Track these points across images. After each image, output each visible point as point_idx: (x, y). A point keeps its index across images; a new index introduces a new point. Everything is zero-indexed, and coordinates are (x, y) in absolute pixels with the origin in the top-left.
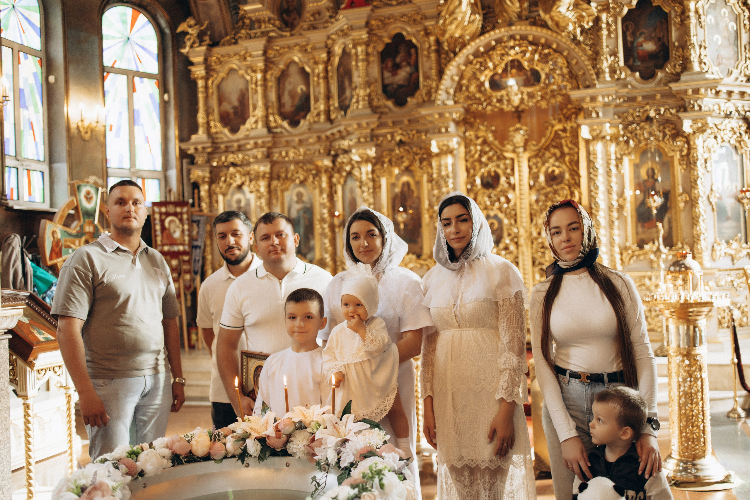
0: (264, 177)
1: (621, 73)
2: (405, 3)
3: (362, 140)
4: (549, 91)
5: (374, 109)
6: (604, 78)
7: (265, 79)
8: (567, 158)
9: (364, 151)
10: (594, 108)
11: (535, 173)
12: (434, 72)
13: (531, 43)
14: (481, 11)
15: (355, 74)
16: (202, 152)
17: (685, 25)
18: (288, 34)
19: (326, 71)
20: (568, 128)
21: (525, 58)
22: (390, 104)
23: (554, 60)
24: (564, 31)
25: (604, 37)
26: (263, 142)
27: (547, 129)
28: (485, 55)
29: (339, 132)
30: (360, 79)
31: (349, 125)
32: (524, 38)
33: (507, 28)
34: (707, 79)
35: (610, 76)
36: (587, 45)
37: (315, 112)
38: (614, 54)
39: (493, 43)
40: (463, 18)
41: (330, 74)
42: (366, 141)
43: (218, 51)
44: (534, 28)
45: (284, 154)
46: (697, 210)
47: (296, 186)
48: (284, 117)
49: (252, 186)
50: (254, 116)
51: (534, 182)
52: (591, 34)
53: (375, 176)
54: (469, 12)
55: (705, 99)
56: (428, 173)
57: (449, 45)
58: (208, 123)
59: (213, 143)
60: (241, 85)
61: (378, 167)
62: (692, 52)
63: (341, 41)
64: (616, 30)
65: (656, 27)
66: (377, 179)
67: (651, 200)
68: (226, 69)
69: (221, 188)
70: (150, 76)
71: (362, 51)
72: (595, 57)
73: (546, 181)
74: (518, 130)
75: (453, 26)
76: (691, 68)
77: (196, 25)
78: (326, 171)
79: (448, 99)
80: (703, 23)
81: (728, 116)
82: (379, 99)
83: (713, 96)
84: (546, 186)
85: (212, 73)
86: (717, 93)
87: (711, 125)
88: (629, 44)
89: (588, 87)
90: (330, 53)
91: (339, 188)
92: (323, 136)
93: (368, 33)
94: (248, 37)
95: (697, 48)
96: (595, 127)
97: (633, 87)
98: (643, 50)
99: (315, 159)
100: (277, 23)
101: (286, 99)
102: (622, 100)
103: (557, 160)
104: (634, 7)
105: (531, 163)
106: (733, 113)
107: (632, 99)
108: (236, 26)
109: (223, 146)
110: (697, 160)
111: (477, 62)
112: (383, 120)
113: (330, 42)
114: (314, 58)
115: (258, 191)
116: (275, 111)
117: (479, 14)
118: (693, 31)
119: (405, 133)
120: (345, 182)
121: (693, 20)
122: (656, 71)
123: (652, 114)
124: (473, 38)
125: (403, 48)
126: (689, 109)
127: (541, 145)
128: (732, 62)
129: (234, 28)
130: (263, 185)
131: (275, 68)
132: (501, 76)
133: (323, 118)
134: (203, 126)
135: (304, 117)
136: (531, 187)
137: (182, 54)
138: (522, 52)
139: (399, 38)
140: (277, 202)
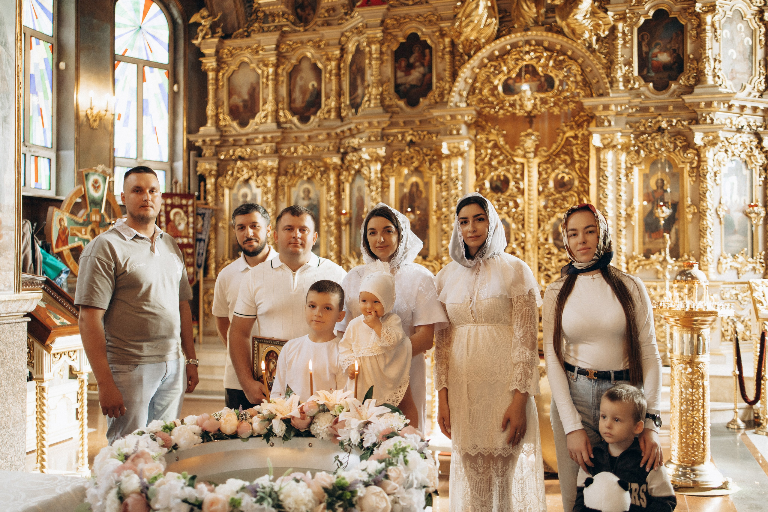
0: (271, 172)
1: (634, 82)
2: (422, 4)
3: (373, 139)
4: (562, 98)
5: (386, 108)
6: (618, 87)
7: (276, 74)
8: (577, 165)
9: (374, 150)
10: (606, 116)
11: (544, 179)
12: (447, 74)
13: (546, 49)
14: (497, 15)
15: (368, 72)
16: (210, 145)
17: (700, 37)
18: (302, 29)
19: (339, 68)
20: (580, 135)
21: (539, 64)
22: (402, 103)
23: (570, 66)
24: (579, 39)
25: (620, 46)
26: (272, 137)
27: (559, 135)
28: (499, 59)
29: (350, 129)
30: (372, 78)
31: (360, 123)
32: (539, 43)
33: (523, 33)
34: (720, 93)
35: (624, 86)
36: (602, 53)
37: (326, 109)
38: (629, 63)
39: (509, 47)
40: (479, 21)
41: (343, 71)
42: (377, 140)
43: (230, 43)
44: (550, 34)
45: (292, 149)
46: (705, 223)
47: (303, 183)
48: (294, 112)
49: (259, 181)
50: (263, 111)
51: (543, 188)
52: (607, 43)
53: (384, 175)
54: (486, 15)
55: (717, 113)
56: (437, 174)
57: (464, 47)
58: (217, 115)
59: (222, 136)
60: (252, 79)
61: (387, 166)
62: (707, 65)
63: (356, 38)
64: (632, 39)
65: (672, 39)
66: (386, 179)
67: (659, 210)
68: (238, 62)
69: (227, 182)
70: (160, 66)
71: (376, 50)
72: (610, 66)
73: (555, 187)
74: (529, 135)
75: (469, 29)
76: (705, 81)
77: (209, 16)
78: (334, 169)
79: (461, 102)
80: (719, 37)
81: (739, 130)
82: (391, 99)
83: (725, 110)
84: (554, 193)
85: (223, 65)
86: (730, 107)
87: (722, 139)
88: (644, 54)
89: (601, 95)
90: (343, 50)
91: (347, 186)
92: (333, 133)
93: (383, 31)
94: (261, 30)
95: (712, 61)
96: (607, 136)
97: (646, 97)
98: (658, 61)
99: (323, 156)
100: (291, 17)
101: (297, 94)
102: (634, 110)
103: (567, 166)
104: (651, 18)
105: (541, 169)
106: (745, 127)
107: (645, 109)
108: (249, 19)
109: (231, 139)
110: (707, 172)
111: (492, 66)
112: (394, 120)
113: (343, 39)
114: (327, 55)
115: (265, 186)
116: (285, 106)
117: (495, 18)
118: (708, 45)
119: (415, 133)
120: (353, 180)
121: (709, 34)
122: (670, 82)
123: (664, 125)
124: (489, 41)
125: (417, 48)
126: (700, 122)
127: (551, 151)
128: (746, 77)
129: (247, 21)
130: (270, 180)
131: (287, 63)
132: (515, 80)
133: (333, 115)
134: (211, 119)
135: (315, 113)
136: (540, 193)
137: (194, 44)
138: (536, 57)
139: (413, 38)
140: (284, 198)
